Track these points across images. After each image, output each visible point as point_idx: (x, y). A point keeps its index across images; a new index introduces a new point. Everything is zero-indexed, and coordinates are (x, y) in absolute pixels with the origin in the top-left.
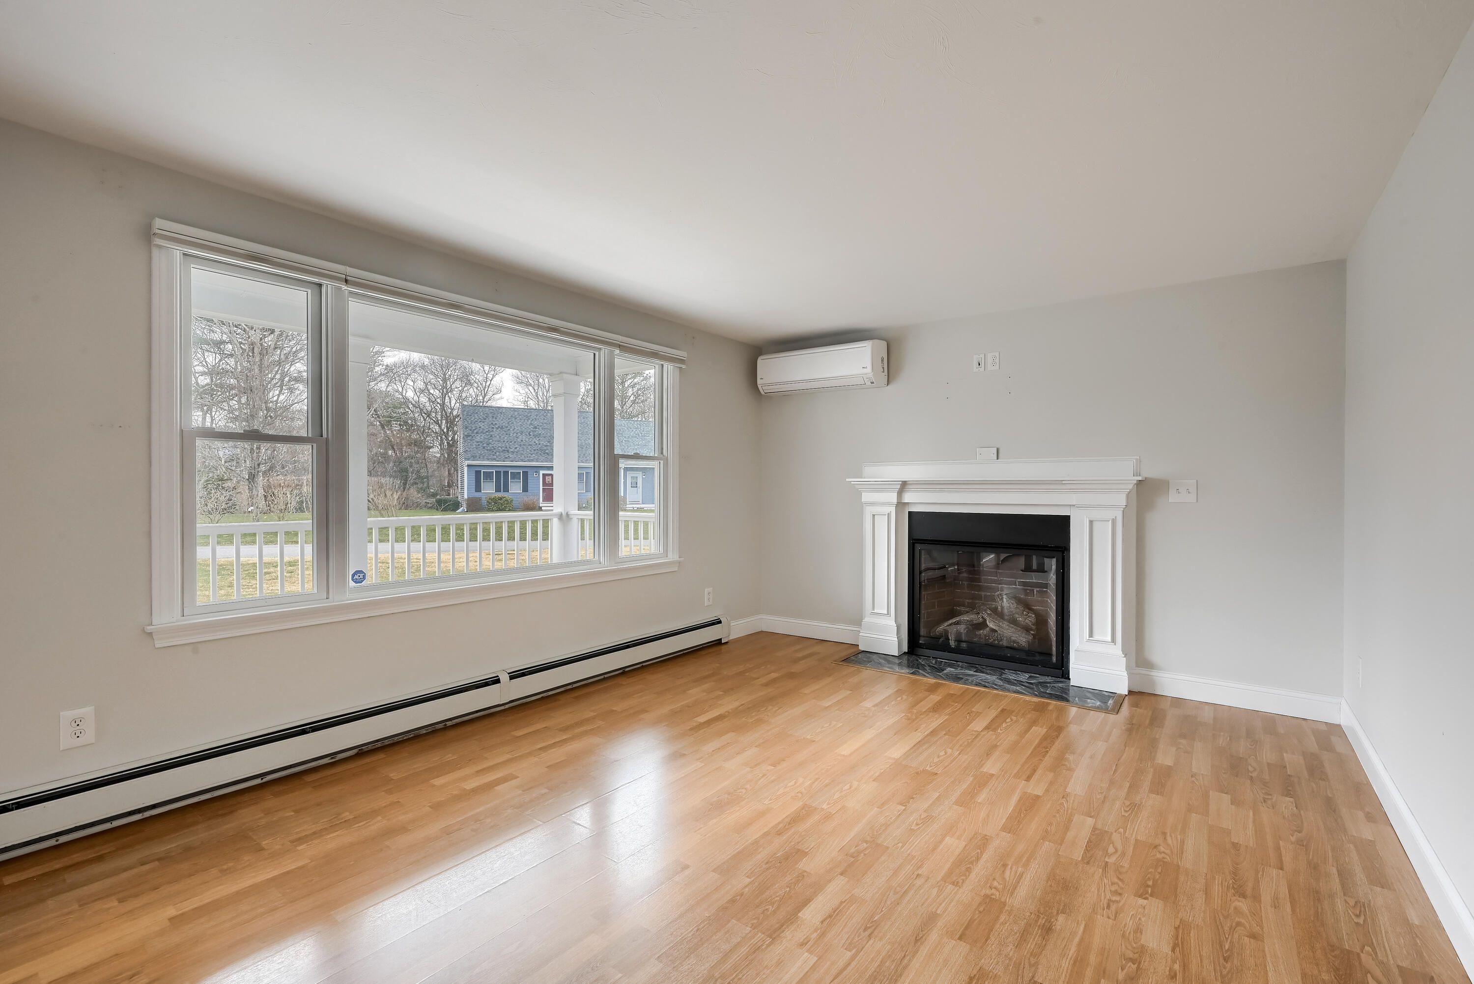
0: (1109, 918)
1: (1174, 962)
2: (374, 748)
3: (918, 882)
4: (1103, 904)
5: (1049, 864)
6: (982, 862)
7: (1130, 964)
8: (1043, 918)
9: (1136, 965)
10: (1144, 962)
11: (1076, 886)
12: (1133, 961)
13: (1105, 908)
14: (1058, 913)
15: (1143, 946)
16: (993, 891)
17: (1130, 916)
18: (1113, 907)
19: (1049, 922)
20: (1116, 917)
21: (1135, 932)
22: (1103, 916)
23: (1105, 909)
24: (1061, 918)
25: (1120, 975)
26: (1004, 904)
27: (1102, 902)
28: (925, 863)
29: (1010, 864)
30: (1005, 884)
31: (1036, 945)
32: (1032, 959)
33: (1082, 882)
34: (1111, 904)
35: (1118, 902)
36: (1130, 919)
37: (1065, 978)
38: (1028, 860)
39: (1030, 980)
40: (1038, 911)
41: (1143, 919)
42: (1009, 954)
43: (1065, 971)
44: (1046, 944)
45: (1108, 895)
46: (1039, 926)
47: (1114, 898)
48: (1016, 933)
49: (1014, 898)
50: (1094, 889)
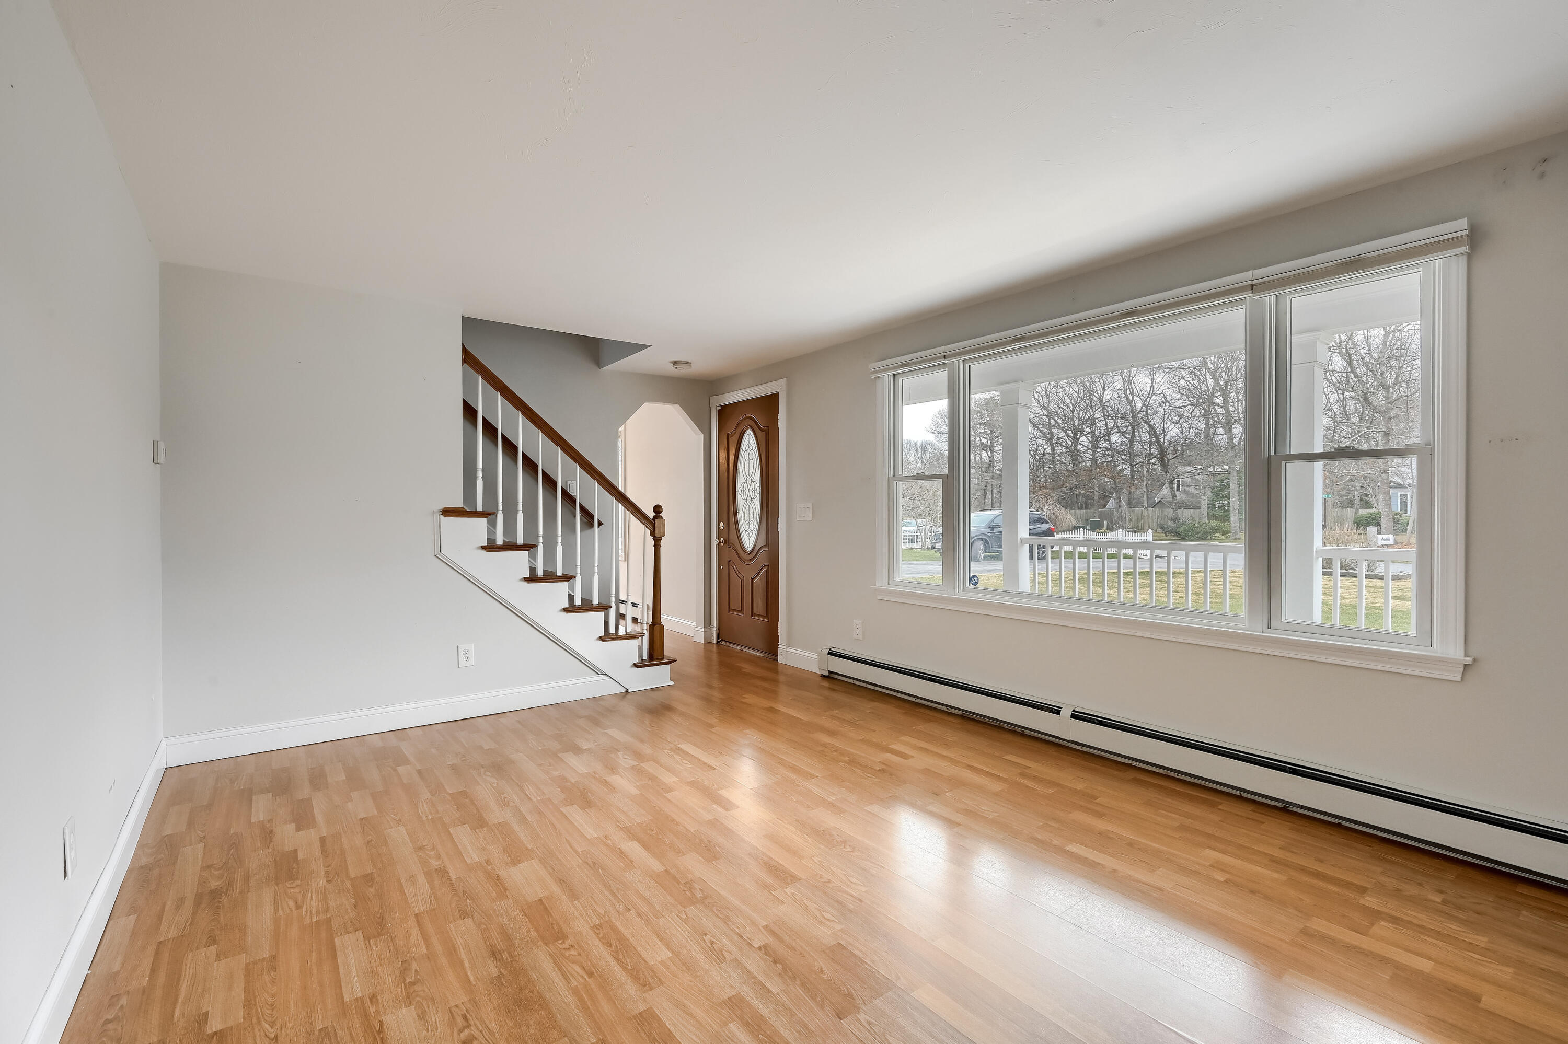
0: (456, 1006)
1: (377, 1012)
2: (971, 717)
3: (620, 907)
4: (471, 1016)
5: (560, 1014)
6: (612, 961)
7: (413, 980)
8: (507, 959)
9: (407, 982)
10: (402, 991)
11: (512, 1012)
12: (413, 984)
13: (466, 1014)
14: (501, 973)
15: (410, 1004)
16: (566, 946)
17: (438, 1026)
18: (460, 1021)
19: (499, 960)
20: (451, 1013)
21: (424, 1012)
22: (462, 1003)
23: (465, 1012)
24: (494, 971)
25: (416, 965)
26: (546, 944)
27: (474, 1016)
28: (643, 921)
29: (590, 981)
30: (567, 959)
31: (492, 937)
32: (484, 927)
33: (511, 1024)
34: (465, 1024)
35: (461, 1031)
36: (436, 1022)
37: (452, 934)
38: (581, 999)
39: (472, 916)
40: (516, 961)
41: (424, 1032)
42: (501, 917)
43: (456, 938)
44: (485, 943)
45: (475, 1032)
46: (503, 951)
47: (467, 1032)
48: (513, 932)
49: (545, 955)
50: (493, 1026)
